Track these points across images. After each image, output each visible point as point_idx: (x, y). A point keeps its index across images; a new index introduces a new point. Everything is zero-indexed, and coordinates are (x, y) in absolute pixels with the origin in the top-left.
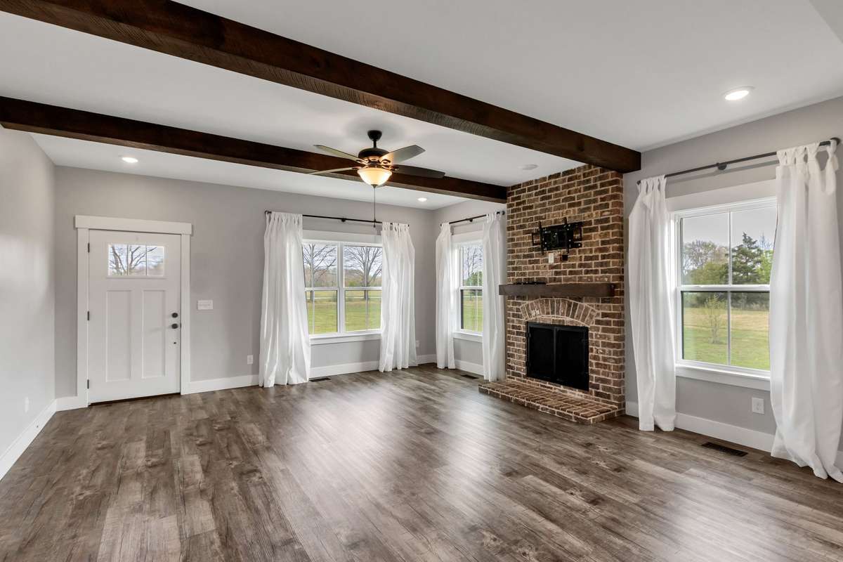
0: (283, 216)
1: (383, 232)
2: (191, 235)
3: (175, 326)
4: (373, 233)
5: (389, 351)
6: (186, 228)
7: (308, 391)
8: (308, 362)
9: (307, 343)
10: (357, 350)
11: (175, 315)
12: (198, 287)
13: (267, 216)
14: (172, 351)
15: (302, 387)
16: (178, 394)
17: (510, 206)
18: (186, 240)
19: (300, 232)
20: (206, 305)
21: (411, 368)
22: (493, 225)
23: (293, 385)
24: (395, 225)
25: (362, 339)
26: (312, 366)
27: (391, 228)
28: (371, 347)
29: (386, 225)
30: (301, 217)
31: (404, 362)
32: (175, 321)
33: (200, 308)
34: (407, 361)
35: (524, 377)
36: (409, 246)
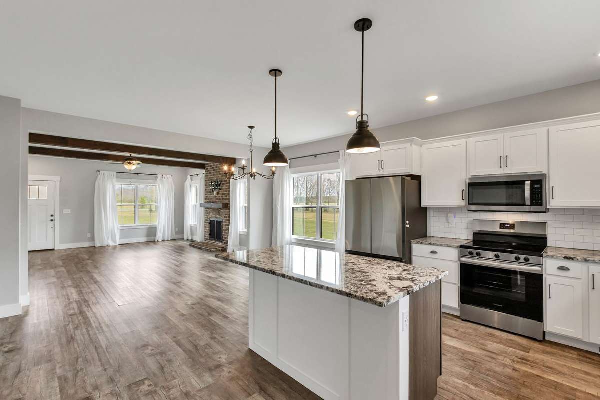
0: (106, 173)
1: (158, 180)
2: (61, 182)
3: (52, 221)
4: (153, 180)
5: (161, 233)
6: (58, 179)
7: (118, 249)
8: (118, 237)
9: (118, 228)
10: (145, 232)
11: (52, 216)
12: (64, 204)
13: (98, 173)
14: (50, 231)
15: (115, 247)
16: (54, 250)
17: (206, 172)
18: (58, 184)
19: (115, 180)
20: (67, 211)
21: (171, 240)
22: (202, 178)
23: (110, 246)
24: (164, 176)
25: (148, 227)
26: (120, 239)
27: (163, 178)
28: (152, 231)
29: (160, 176)
30: (115, 174)
31: (168, 237)
32: (52, 218)
33: (64, 213)
34: (170, 236)
35: (209, 239)
36: (172, 185)
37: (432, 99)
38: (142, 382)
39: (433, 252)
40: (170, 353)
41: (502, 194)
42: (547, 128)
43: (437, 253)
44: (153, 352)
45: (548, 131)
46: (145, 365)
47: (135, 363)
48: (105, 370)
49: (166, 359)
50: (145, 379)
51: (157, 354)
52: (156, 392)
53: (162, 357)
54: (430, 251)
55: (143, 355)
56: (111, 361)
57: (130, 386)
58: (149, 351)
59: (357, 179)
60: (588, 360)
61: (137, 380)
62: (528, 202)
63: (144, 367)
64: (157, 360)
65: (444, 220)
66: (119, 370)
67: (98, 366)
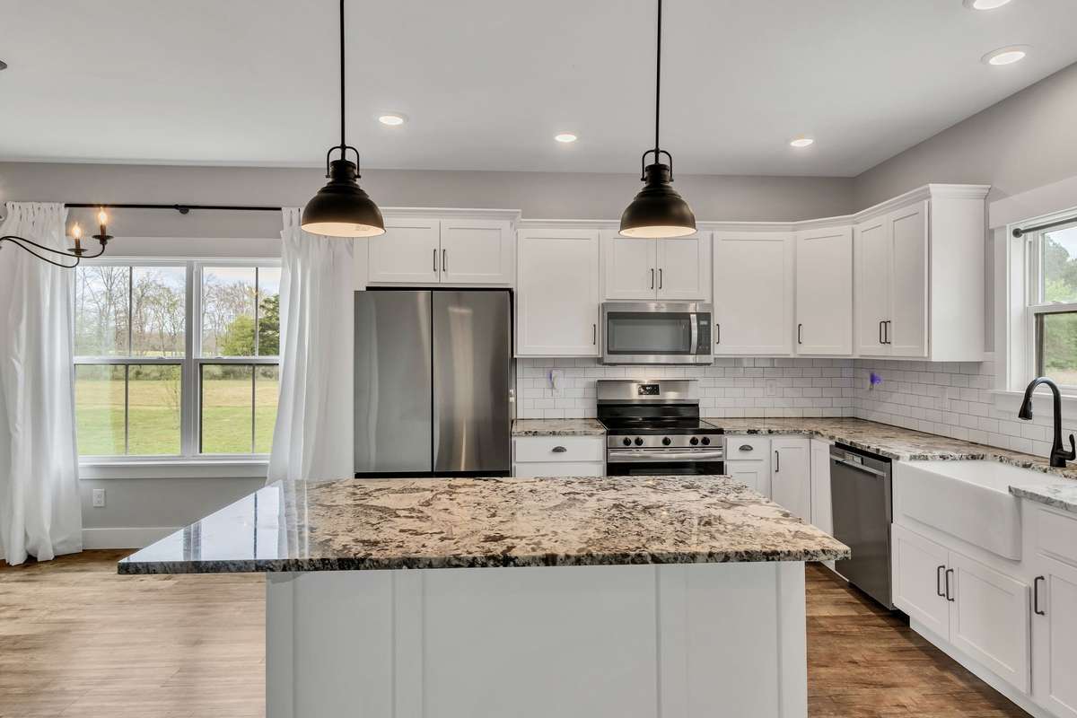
37: (566, 139)
39: (558, 450)
41: (662, 335)
42: (709, 233)
43: (565, 450)
45: (712, 236)
54: (552, 449)
59: (369, 289)
62: (694, 349)
65: (544, 382)
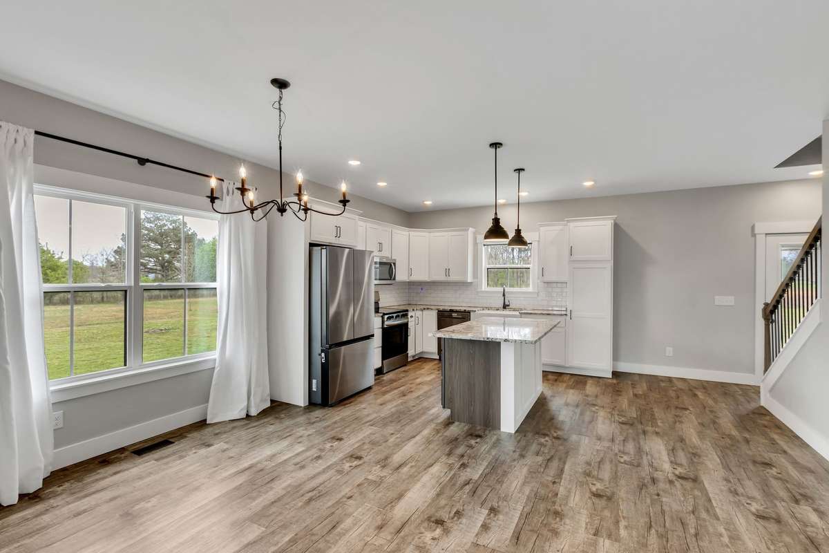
38: (625, 463)
40: (580, 470)
44: (595, 482)
46: (614, 474)
47: (623, 482)
48: (658, 495)
49: (588, 467)
50: (622, 463)
51: (593, 477)
52: (620, 451)
53: (590, 471)
55: (608, 486)
56: (648, 501)
57: (639, 465)
58: (599, 486)
60: (417, 357)
61: (629, 466)
63: (616, 473)
64: (598, 472)
66: (642, 486)
67: (666, 505)
